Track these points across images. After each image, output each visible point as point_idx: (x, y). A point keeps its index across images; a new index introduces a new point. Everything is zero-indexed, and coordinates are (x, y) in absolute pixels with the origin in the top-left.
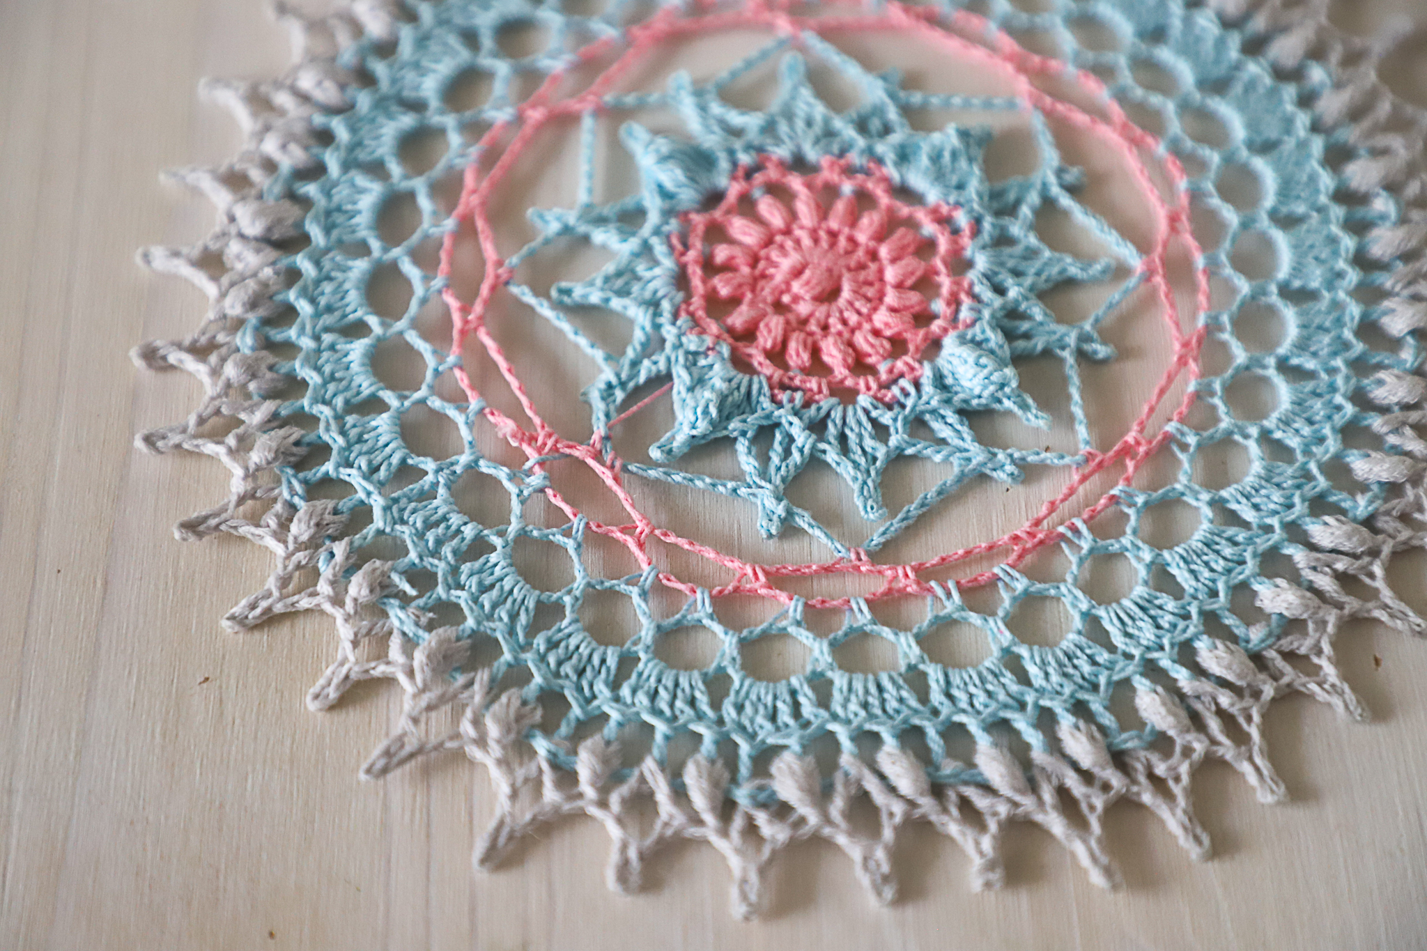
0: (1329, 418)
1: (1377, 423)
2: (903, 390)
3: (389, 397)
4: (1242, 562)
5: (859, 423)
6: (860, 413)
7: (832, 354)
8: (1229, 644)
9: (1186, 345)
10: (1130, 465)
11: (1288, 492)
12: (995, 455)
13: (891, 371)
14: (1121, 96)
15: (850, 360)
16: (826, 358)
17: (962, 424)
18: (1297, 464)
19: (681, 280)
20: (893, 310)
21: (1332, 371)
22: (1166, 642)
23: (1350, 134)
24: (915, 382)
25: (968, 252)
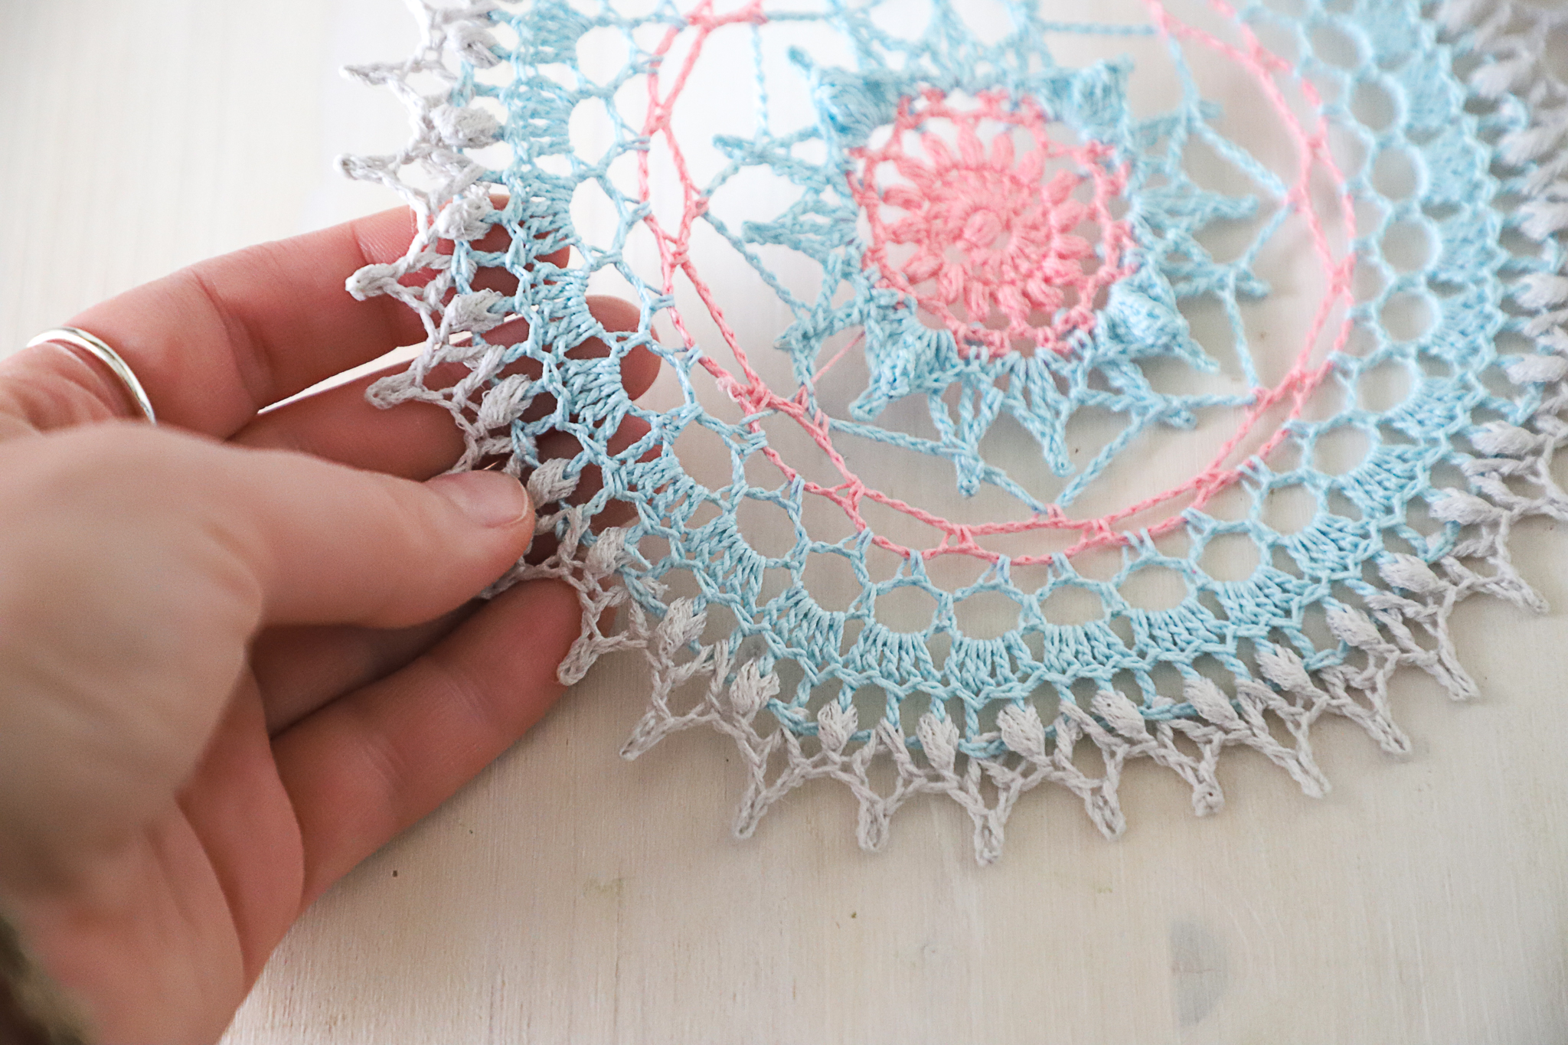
0: (1482, 327)
1: (1527, 326)
2: (1080, 341)
4: (1414, 477)
5: (1041, 376)
6: (1041, 366)
7: (1009, 304)
8: (1408, 556)
9: (1338, 273)
10: (1299, 398)
11: (1449, 405)
13: (1066, 321)
14: (1252, 19)
15: (1027, 311)
16: (1004, 309)
17: (1137, 373)
18: (1456, 377)
20: (1061, 256)
21: (1479, 282)
22: (1350, 562)
23: (1475, 40)
24: (1091, 333)
25: (1125, 194)
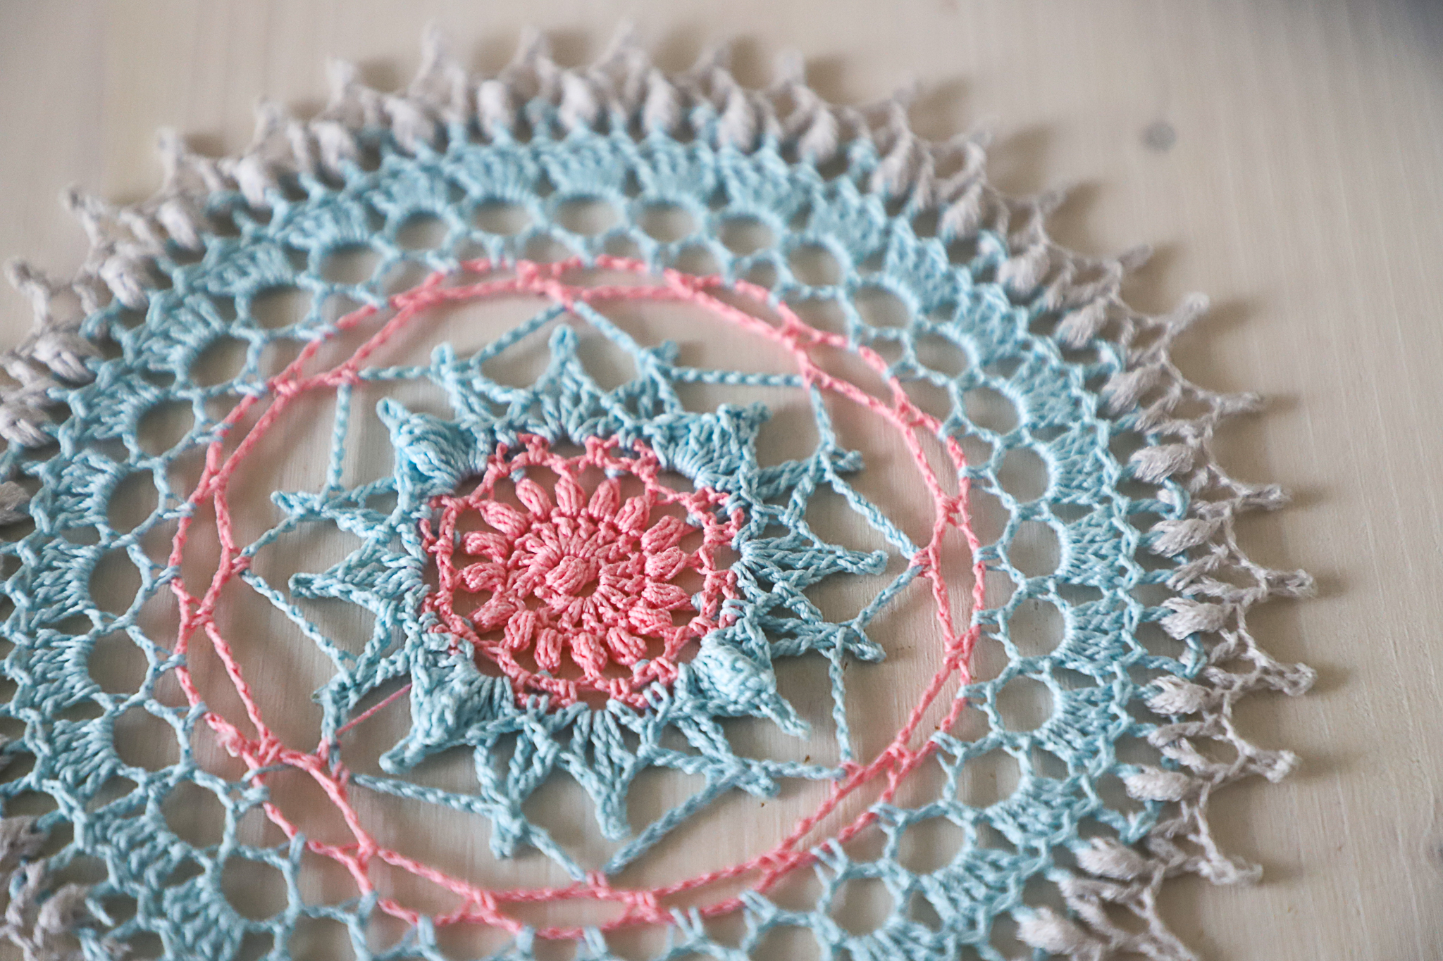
0: (1104, 728)
1: (1153, 734)
2: (655, 694)
3: (102, 699)
4: (1003, 889)
5: (607, 730)
6: (609, 719)
7: (583, 652)
9: (958, 646)
10: (892, 778)
11: (1056, 811)
12: (749, 766)
13: (644, 673)
14: (904, 375)
15: (601, 661)
16: (576, 658)
17: (717, 731)
18: (1068, 780)
19: (428, 570)
20: (652, 606)
21: (1109, 677)
23: (1140, 418)
24: (669, 686)
25: (734, 543)
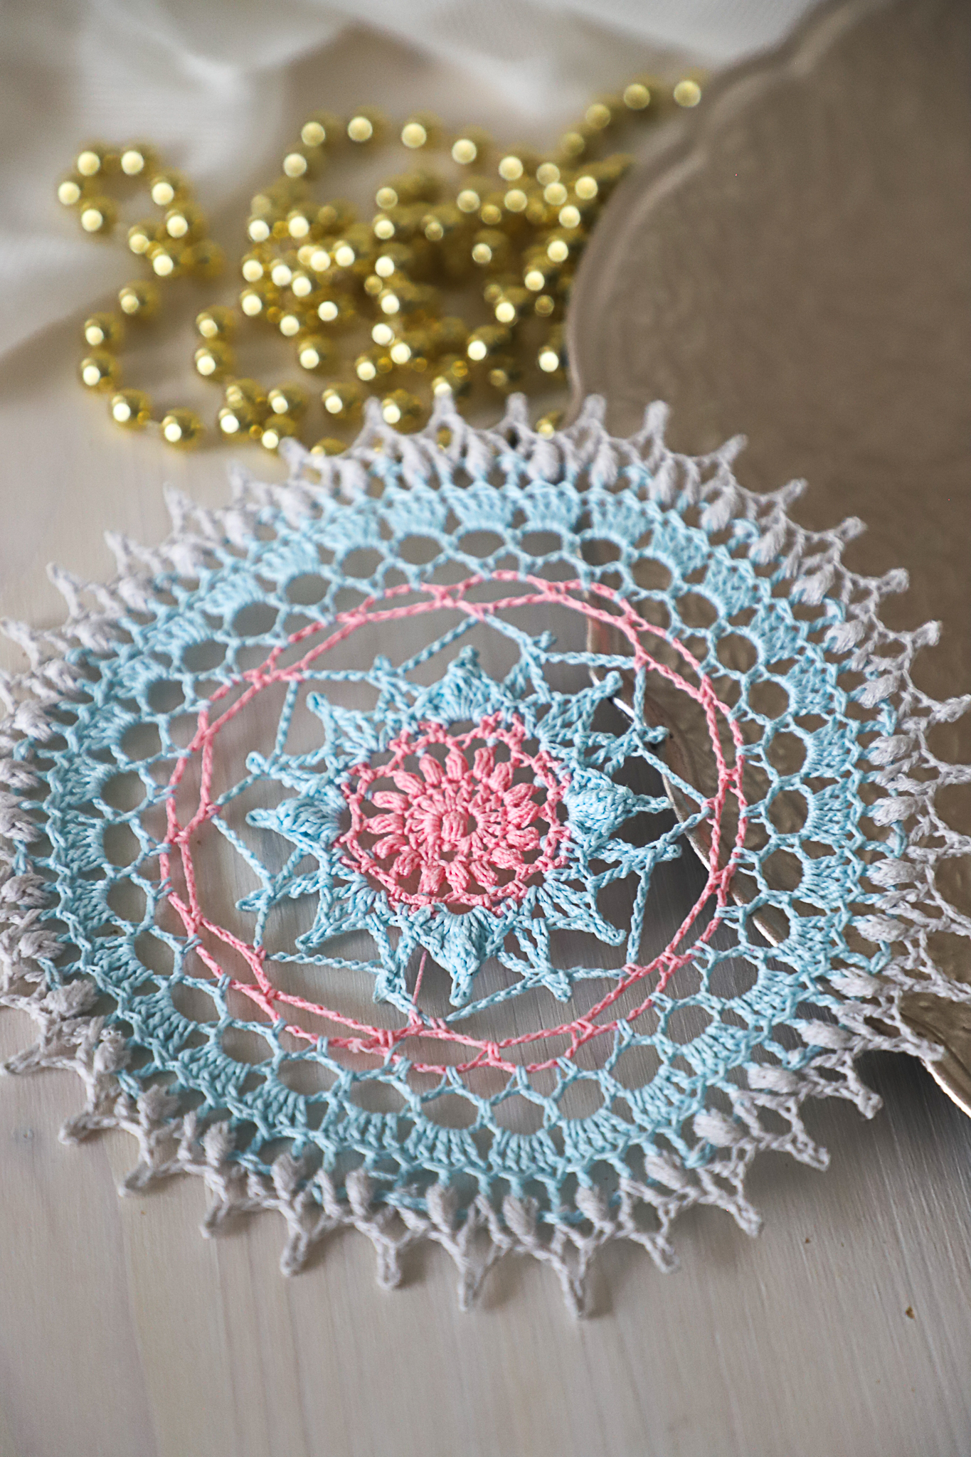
0: (824, 681)
1: (852, 665)
2: (568, 850)
4: (850, 805)
6: (555, 884)
7: (505, 861)
8: (884, 861)
9: (705, 695)
10: (737, 792)
11: (840, 744)
13: (549, 844)
14: (533, 571)
15: (519, 857)
16: (504, 867)
17: (619, 844)
18: (830, 723)
19: (373, 884)
20: (517, 805)
21: (801, 651)
22: (849, 884)
23: (687, 497)
24: (571, 840)
25: (528, 736)
